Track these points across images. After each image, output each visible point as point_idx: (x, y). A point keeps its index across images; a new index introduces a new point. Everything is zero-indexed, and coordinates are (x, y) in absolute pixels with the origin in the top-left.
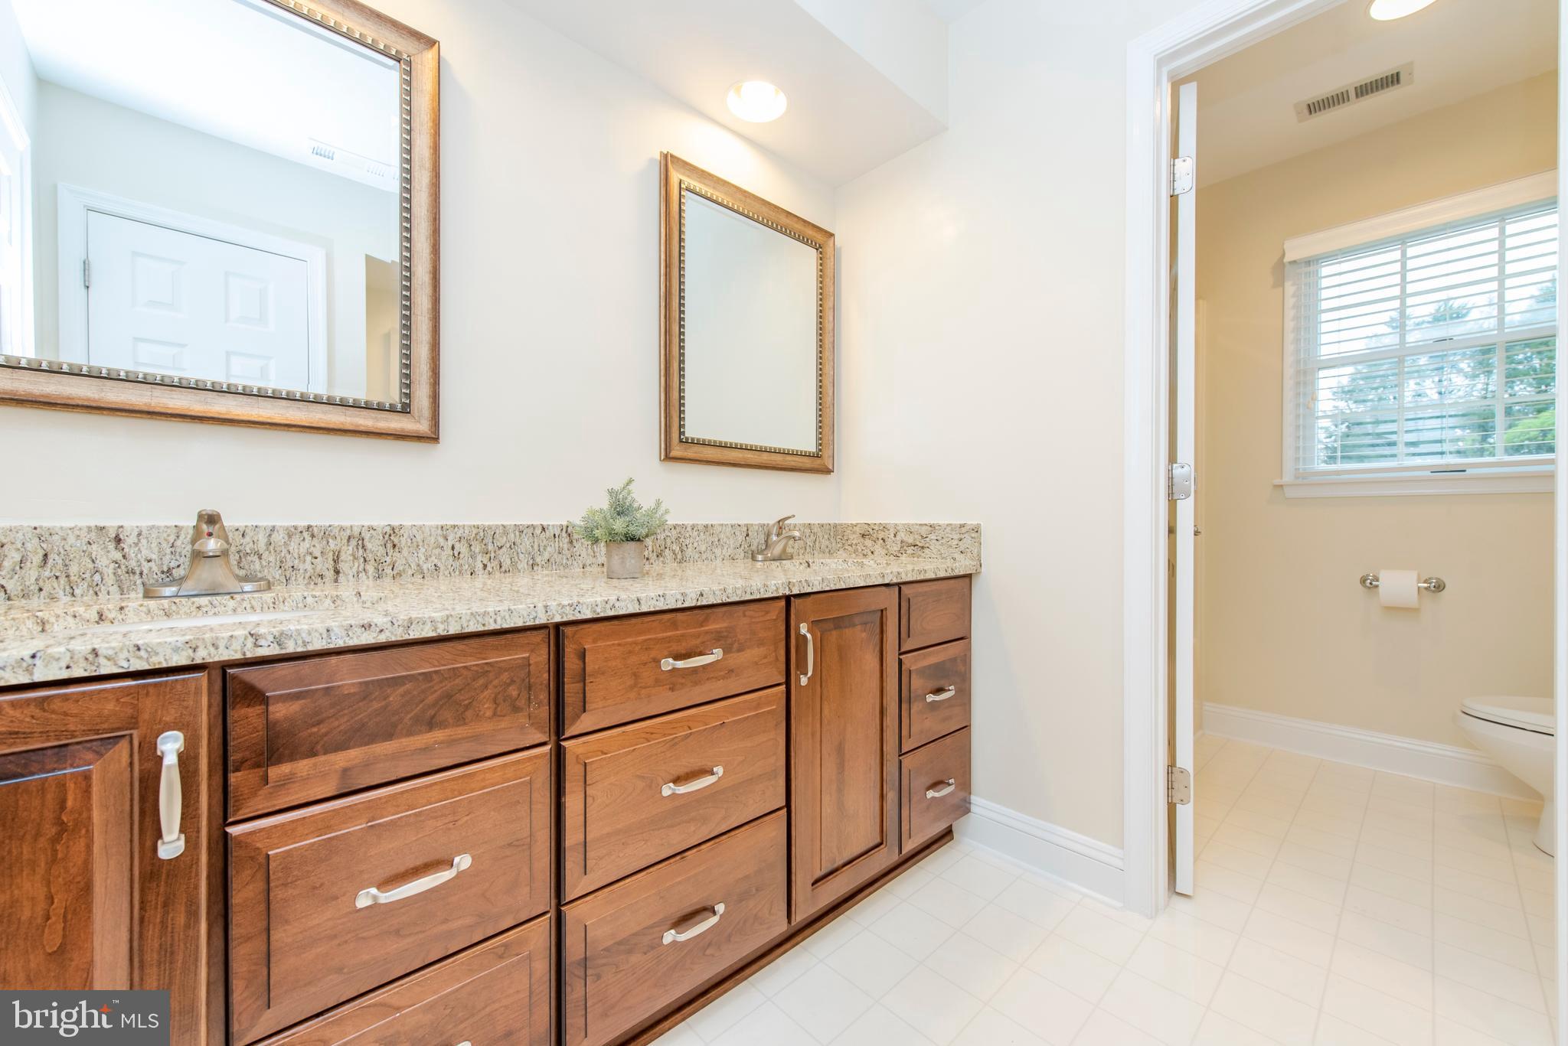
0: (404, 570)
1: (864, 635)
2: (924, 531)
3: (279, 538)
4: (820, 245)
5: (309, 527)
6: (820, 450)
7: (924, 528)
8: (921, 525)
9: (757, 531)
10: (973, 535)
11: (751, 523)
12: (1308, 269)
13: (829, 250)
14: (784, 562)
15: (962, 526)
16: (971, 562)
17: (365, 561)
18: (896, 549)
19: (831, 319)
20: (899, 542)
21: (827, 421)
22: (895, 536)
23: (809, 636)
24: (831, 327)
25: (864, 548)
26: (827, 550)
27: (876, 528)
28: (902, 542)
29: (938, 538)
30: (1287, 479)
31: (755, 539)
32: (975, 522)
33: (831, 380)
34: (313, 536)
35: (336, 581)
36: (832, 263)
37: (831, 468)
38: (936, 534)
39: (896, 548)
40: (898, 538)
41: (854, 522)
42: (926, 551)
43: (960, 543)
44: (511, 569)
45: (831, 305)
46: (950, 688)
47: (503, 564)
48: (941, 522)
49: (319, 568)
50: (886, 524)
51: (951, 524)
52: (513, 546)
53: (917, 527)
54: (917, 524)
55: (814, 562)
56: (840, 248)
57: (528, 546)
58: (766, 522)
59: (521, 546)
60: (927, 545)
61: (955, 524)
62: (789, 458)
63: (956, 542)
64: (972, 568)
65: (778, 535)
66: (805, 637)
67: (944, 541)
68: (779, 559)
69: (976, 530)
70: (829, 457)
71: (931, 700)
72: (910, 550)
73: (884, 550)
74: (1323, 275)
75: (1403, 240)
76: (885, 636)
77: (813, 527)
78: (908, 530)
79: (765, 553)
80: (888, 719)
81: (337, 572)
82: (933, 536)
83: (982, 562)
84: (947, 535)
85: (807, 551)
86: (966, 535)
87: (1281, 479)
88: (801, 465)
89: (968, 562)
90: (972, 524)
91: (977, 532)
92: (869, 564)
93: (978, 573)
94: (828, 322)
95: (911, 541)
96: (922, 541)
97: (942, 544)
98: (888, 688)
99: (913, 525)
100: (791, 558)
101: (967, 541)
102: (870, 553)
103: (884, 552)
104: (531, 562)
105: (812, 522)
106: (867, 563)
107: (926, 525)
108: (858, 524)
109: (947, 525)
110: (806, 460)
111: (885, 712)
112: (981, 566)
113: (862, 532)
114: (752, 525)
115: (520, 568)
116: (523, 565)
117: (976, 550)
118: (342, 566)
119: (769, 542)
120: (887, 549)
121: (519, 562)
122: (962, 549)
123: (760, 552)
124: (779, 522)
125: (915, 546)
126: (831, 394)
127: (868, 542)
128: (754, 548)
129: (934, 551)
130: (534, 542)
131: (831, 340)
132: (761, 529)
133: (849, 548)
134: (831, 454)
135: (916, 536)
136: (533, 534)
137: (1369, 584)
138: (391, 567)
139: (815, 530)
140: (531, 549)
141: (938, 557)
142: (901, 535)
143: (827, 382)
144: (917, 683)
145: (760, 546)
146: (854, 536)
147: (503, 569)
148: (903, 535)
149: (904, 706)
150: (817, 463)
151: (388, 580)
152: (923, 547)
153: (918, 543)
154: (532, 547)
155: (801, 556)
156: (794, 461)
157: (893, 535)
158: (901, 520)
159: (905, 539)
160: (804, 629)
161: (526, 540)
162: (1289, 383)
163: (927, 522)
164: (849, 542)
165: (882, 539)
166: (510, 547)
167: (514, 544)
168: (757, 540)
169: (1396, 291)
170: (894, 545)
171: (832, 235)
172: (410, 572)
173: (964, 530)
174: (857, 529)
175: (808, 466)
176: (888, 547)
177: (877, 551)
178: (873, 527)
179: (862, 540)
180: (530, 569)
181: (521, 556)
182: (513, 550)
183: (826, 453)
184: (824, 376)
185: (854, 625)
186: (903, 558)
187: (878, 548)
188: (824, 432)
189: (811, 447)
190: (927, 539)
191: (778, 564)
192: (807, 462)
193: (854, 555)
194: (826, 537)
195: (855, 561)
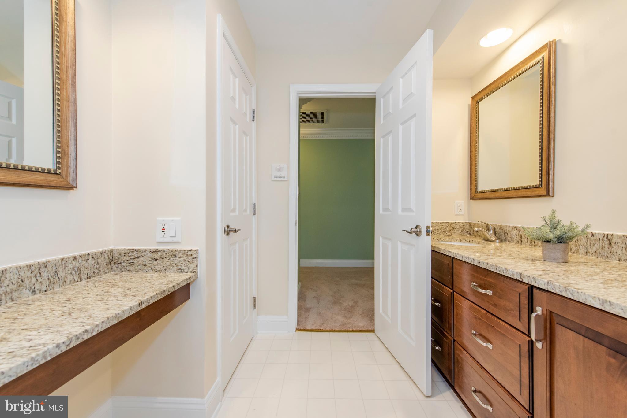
0: (537, 244)
3: (511, 229)
5: (516, 226)
17: (528, 239)
34: (517, 229)
35: (521, 244)
44: (576, 252)
47: (572, 249)
49: (518, 239)
52: (576, 241)
57: (584, 243)
59: (581, 242)
81: (521, 241)
104: (586, 251)
115: (580, 253)
116: (581, 251)
118: (523, 240)
121: (580, 249)
130: (587, 241)
136: (587, 237)
138: (534, 242)
140: (586, 244)
147: (572, 251)
151: (533, 247)
154: (586, 243)
161: (583, 239)
166: (575, 241)
167: (577, 240)
172: (539, 245)
180: (586, 254)
181: (581, 247)
182: (577, 243)
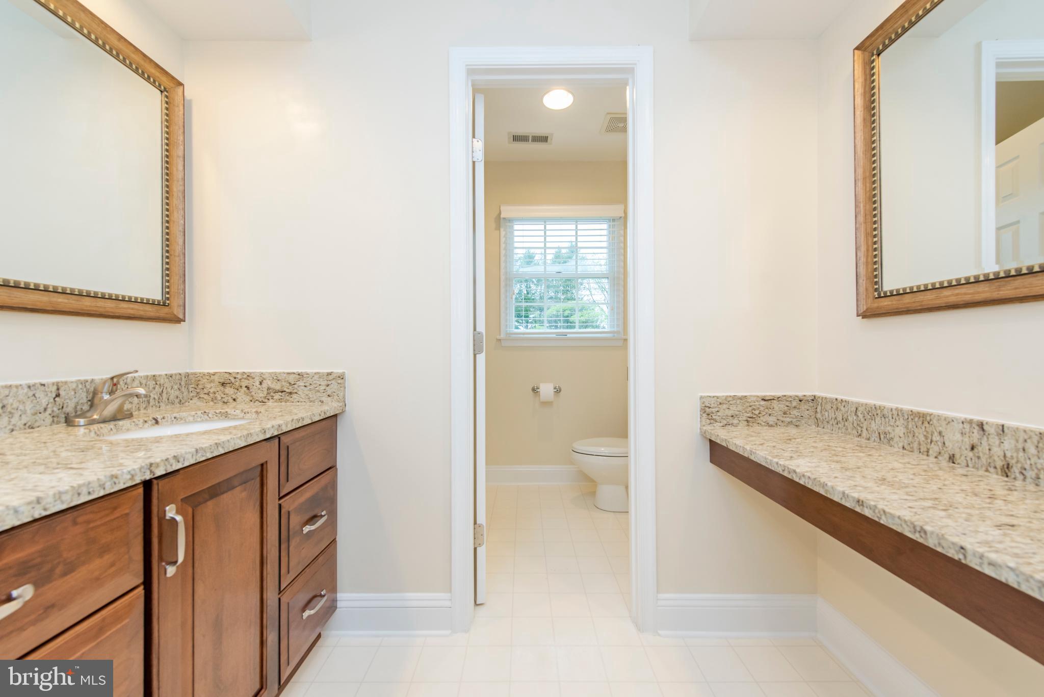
1: (244, 494)
2: (291, 379)
4: (165, 88)
6: (168, 299)
7: (292, 376)
8: (288, 373)
9: (74, 390)
10: (339, 382)
11: (63, 380)
12: (510, 224)
13: (178, 99)
14: (121, 423)
15: (329, 374)
16: (338, 404)
18: (263, 395)
19: (181, 168)
20: (265, 390)
21: (176, 269)
22: (261, 383)
23: (179, 518)
24: (180, 176)
25: (224, 396)
26: (177, 401)
27: (239, 376)
28: (269, 389)
29: (306, 384)
30: (502, 336)
31: (71, 400)
32: (340, 371)
33: (181, 228)
36: (181, 112)
37: (181, 317)
38: (304, 381)
39: (261, 395)
40: (264, 385)
41: (212, 371)
42: (294, 396)
43: (328, 388)
45: (181, 153)
46: (323, 514)
48: (309, 371)
50: (251, 373)
51: (318, 373)
53: (285, 375)
54: (284, 373)
55: (164, 418)
56: (190, 101)
58: (89, 378)
60: (295, 391)
61: (323, 373)
62: (124, 305)
63: (323, 388)
64: (339, 409)
65: (111, 393)
66: (173, 519)
67: (312, 387)
68: (114, 418)
69: (342, 377)
70: (179, 306)
71: (307, 530)
72: (277, 396)
73: (248, 397)
74: (515, 229)
75: (545, 220)
76: (265, 488)
77: (158, 379)
78: (275, 378)
79: (89, 414)
80: (269, 566)
82: (301, 383)
83: (346, 402)
84: (314, 382)
85: (151, 404)
86: (333, 382)
87: (500, 335)
88: (142, 313)
89: (335, 404)
90: (338, 373)
91: (343, 379)
92: (235, 413)
93: (343, 412)
94: (177, 170)
95: (278, 387)
96: (291, 388)
97: (310, 390)
98: (268, 537)
99: (280, 373)
100: (130, 416)
101: (334, 386)
102: (231, 401)
103: (248, 399)
105: (157, 373)
106: (233, 412)
107: (294, 373)
108: (216, 373)
109: (315, 374)
110: (148, 308)
111: (265, 561)
112: (345, 405)
113: (222, 381)
114: (66, 383)
117: (342, 394)
119: (96, 401)
120: (252, 396)
122: (329, 393)
123: (82, 415)
124: (112, 378)
125: (282, 392)
126: (181, 241)
127: (229, 390)
128: (69, 409)
129: (303, 396)
131: (181, 188)
132: (80, 386)
133: (206, 397)
134: (181, 303)
135: (284, 383)
137: (535, 390)
139: (162, 382)
141: (307, 400)
142: (268, 383)
143: (176, 230)
144: (295, 520)
145: (79, 407)
146: (212, 385)
148: (269, 383)
149: (283, 546)
150: (163, 312)
152: (291, 393)
153: (285, 389)
155: (142, 411)
156: (132, 309)
157: (258, 383)
158: (267, 370)
159: (272, 386)
160: (171, 512)
162: (503, 284)
163: (295, 371)
164: (206, 391)
165: (246, 387)
168: (74, 401)
169: (542, 245)
170: (259, 391)
171: (180, 84)
173: (331, 377)
174: (216, 378)
175: (152, 314)
176: (253, 393)
177: (240, 398)
178: (234, 375)
179: (222, 388)
183: (175, 303)
184: (171, 223)
185: (233, 488)
186: (270, 403)
187: (241, 395)
188: (172, 281)
189: (157, 296)
190: (295, 386)
191: (112, 426)
192: (150, 311)
193: (212, 403)
194: (176, 387)
195: (217, 411)
